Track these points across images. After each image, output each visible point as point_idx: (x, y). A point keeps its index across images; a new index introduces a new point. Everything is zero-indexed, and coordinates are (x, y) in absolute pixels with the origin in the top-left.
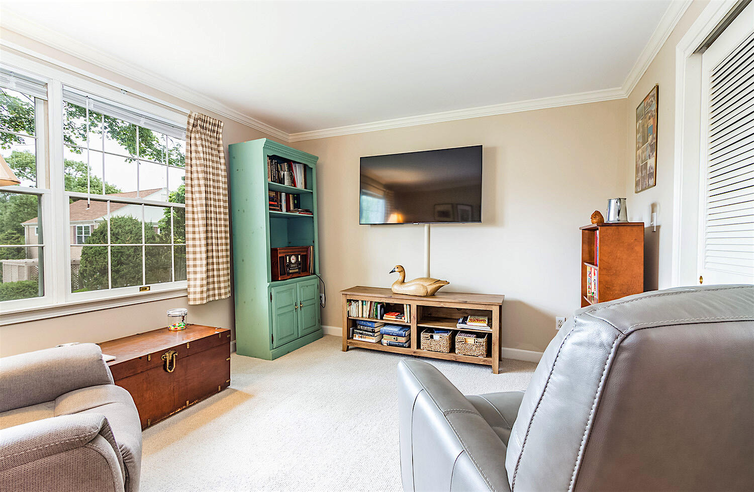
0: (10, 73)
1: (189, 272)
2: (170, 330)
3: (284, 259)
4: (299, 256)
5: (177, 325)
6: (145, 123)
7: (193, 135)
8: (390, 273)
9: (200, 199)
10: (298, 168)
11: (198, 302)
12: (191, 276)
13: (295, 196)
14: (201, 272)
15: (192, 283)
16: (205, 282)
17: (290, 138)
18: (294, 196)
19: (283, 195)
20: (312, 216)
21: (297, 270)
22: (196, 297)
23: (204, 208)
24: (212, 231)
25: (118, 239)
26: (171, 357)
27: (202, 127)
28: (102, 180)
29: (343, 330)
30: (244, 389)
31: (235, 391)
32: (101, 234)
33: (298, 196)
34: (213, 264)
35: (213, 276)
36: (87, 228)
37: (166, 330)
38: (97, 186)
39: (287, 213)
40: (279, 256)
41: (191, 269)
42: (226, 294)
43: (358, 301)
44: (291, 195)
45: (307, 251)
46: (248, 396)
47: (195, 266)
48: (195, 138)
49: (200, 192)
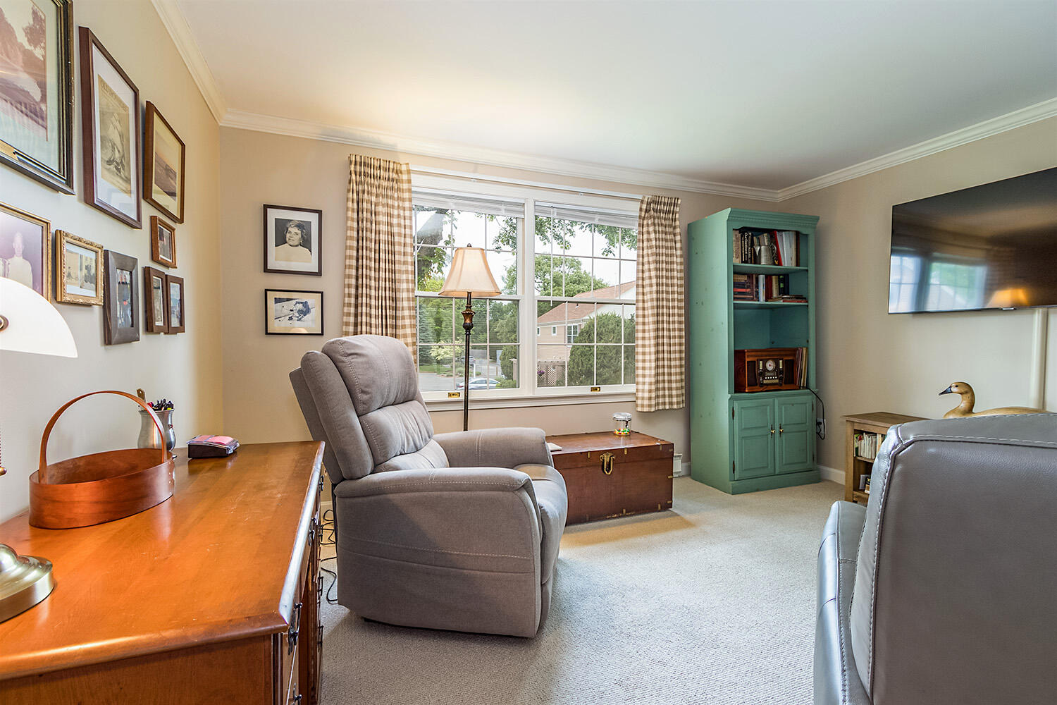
0: (501, 202)
1: (638, 375)
2: (615, 434)
3: (753, 365)
4: (781, 361)
5: (622, 430)
6: (599, 220)
7: (645, 222)
8: (942, 394)
9: (651, 293)
10: (786, 237)
11: (646, 409)
12: (640, 379)
13: (781, 277)
14: (650, 376)
15: (640, 387)
16: (653, 387)
17: (779, 196)
18: (779, 278)
19: (762, 278)
20: (806, 304)
21: (777, 381)
22: (644, 404)
23: (655, 303)
24: (663, 329)
25: (602, 339)
26: (608, 459)
27: (656, 211)
28: (591, 275)
29: (847, 475)
30: (687, 517)
31: (677, 515)
32: (587, 334)
33: (785, 278)
34: (664, 367)
35: (664, 381)
36: (575, 327)
37: (611, 433)
38: (586, 282)
39: (767, 303)
40: (747, 360)
41: (640, 372)
42: (678, 403)
43: (876, 434)
44: (774, 277)
45: (795, 355)
46: (688, 524)
47: (644, 368)
48: (648, 225)
49: (651, 285)
